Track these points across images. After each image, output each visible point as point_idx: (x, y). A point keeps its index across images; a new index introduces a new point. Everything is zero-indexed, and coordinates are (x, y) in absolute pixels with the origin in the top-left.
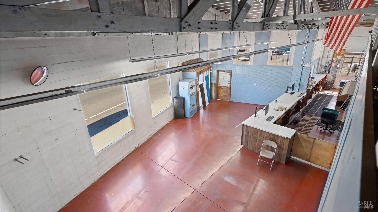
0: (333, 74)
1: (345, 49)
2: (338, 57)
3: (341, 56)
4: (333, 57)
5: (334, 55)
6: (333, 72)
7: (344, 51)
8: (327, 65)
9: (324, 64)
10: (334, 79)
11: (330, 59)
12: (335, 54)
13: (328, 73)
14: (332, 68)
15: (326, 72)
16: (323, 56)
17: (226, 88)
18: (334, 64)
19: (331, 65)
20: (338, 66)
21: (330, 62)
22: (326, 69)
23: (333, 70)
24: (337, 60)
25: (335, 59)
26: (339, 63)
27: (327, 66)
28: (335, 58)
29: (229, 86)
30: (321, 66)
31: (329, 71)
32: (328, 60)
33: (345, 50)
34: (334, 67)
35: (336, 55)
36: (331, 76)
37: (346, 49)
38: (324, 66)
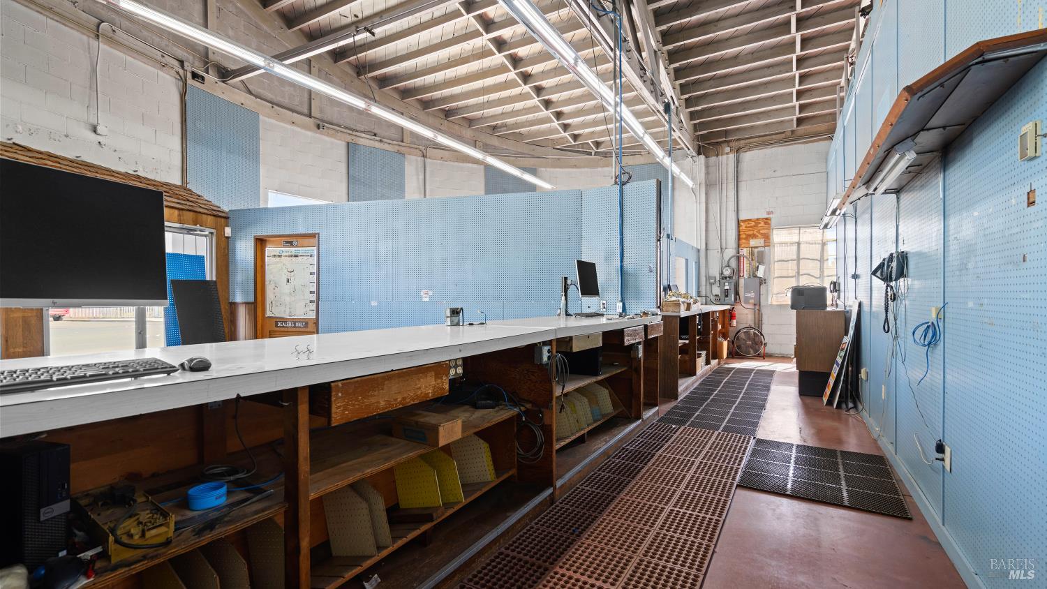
0: (752, 301)
1: (767, 216)
2: (753, 242)
3: (762, 241)
4: (739, 246)
5: (739, 239)
6: (749, 295)
7: (766, 223)
8: (727, 272)
9: (715, 272)
10: (759, 321)
11: (730, 252)
12: (744, 236)
13: (735, 299)
14: (742, 282)
15: (727, 296)
16: (706, 244)
17: (300, 325)
18: (746, 266)
19: (737, 272)
20: (760, 274)
21: (733, 263)
22: (726, 287)
23: (747, 291)
24: (752, 254)
25: (744, 252)
26: (761, 262)
27: (726, 278)
28: (745, 249)
29: (313, 316)
30: (708, 278)
31: (737, 293)
32: (726, 258)
33: (767, 219)
34: (749, 278)
35: (745, 239)
36: (746, 311)
37: (771, 216)
38: (718, 279)
